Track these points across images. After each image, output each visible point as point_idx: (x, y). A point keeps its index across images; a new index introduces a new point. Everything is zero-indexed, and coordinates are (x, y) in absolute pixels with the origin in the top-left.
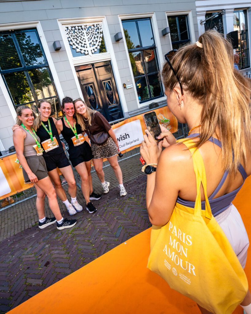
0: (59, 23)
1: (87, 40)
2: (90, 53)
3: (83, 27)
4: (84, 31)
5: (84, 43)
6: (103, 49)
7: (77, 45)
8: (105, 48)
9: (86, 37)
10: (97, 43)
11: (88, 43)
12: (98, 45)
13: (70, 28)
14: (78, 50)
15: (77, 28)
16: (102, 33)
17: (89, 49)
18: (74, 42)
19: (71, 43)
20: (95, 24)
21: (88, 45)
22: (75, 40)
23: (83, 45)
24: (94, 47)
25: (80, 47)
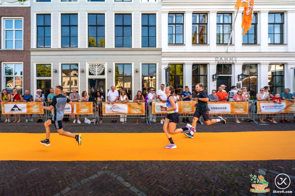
0: (87, 63)
1: (97, 70)
2: (97, 75)
3: (97, 65)
5: (95, 70)
7: (92, 71)
8: (104, 73)
10: (101, 71)
11: (97, 71)
13: (91, 65)
15: (94, 65)
16: (104, 68)
17: (97, 73)
18: (91, 70)
19: (90, 70)
20: (102, 64)
21: (97, 72)
22: (92, 69)
23: (94, 71)
24: (99, 73)
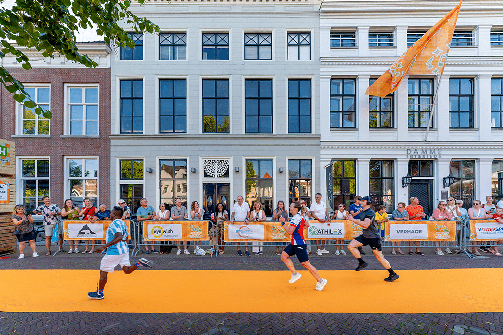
0: (200, 158)
1: (216, 169)
2: (216, 177)
3: (216, 161)
4: (216, 164)
5: (214, 170)
6: (227, 175)
7: (208, 171)
8: (229, 174)
9: (216, 167)
10: (223, 170)
12: (223, 173)
13: (207, 161)
14: (208, 174)
15: (212, 161)
16: (229, 166)
17: (216, 174)
18: (207, 169)
19: (205, 169)
20: (225, 160)
21: (216, 172)
23: (212, 171)
24: (220, 174)
25: (210, 172)
